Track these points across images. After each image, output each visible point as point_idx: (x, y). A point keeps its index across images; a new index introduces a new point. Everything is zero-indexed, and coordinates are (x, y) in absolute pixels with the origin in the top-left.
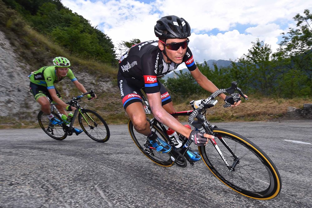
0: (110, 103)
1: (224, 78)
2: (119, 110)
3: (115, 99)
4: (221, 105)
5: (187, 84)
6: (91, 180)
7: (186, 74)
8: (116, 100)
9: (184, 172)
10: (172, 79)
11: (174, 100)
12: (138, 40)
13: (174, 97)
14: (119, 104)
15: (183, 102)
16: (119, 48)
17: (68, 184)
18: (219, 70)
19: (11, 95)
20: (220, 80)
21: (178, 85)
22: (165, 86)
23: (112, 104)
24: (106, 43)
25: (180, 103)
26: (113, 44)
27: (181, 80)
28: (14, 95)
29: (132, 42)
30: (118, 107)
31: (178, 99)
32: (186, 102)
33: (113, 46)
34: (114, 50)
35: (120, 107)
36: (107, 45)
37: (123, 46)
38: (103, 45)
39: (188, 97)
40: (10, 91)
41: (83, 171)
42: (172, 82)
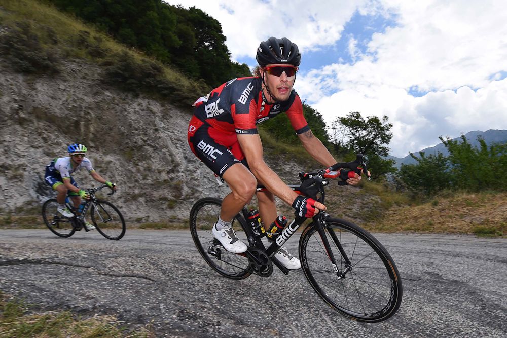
1: (500, 161)
3: (330, 196)
4: (495, 208)
5: (433, 173)
7: (431, 158)
9: (437, 312)
10: (409, 166)
11: (412, 198)
12: (357, 113)
13: (412, 194)
14: (335, 203)
15: (428, 202)
16: (331, 127)
18: (489, 150)
20: (491, 164)
21: (417, 174)
22: (398, 176)
24: (316, 121)
25: (422, 203)
26: (324, 121)
27: (423, 168)
29: (349, 117)
30: (334, 208)
31: (419, 197)
32: (433, 201)
33: (324, 125)
34: (325, 130)
36: (317, 125)
37: (338, 123)
38: (312, 124)
39: (435, 193)
42: (408, 171)
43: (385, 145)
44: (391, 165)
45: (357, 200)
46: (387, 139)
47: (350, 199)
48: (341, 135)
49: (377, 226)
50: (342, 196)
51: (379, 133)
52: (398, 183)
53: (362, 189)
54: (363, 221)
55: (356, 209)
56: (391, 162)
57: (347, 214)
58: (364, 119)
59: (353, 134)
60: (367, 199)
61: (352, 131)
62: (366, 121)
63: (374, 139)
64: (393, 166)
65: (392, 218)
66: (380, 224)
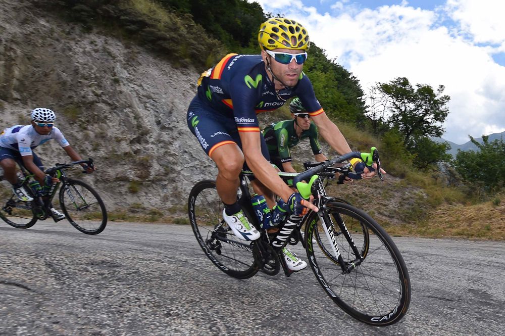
0: (351, 193)
2: (365, 207)
5: (498, 164)
6: (291, 328)
7: (496, 144)
8: (361, 190)
10: (467, 153)
11: (468, 195)
12: (405, 78)
13: (468, 189)
14: (366, 197)
15: (488, 201)
16: (370, 96)
17: (252, 330)
19: (206, 173)
21: (477, 165)
22: (453, 166)
23: (353, 196)
24: (349, 87)
25: (480, 202)
26: (361, 88)
27: (486, 157)
28: (210, 173)
29: (393, 84)
30: (364, 203)
31: (476, 194)
32: (494, 200)
33: (361, 93)
34: (362, 101)
35: (366, 201)
36: (350, 92)
37: (378, 91)
38: (345, 91)
39: (498, 190)
40: (205, 167)
41: (281, 311)
42: (466, 160)
43: (438, 124)
44: (444, 151)
45: (396, 194)
46: (441, 116)
47: (387, 193)
48: (382, 108)
49: (420, 229)
50: (376, 187)
51: (432, 108)
52: (452, 174)
53: (402, 180)
54: (401, 221)
55: (393, 205)
56: (445, 146)
57: (382, 211)
58: (413, 88)
59: (397, 108)
60: (410, 192)
61: (397, 103)
62: (415, 91)
63: (425, 115)
64: (448, 152)
65: (440, 220)
66: (424, 226)
